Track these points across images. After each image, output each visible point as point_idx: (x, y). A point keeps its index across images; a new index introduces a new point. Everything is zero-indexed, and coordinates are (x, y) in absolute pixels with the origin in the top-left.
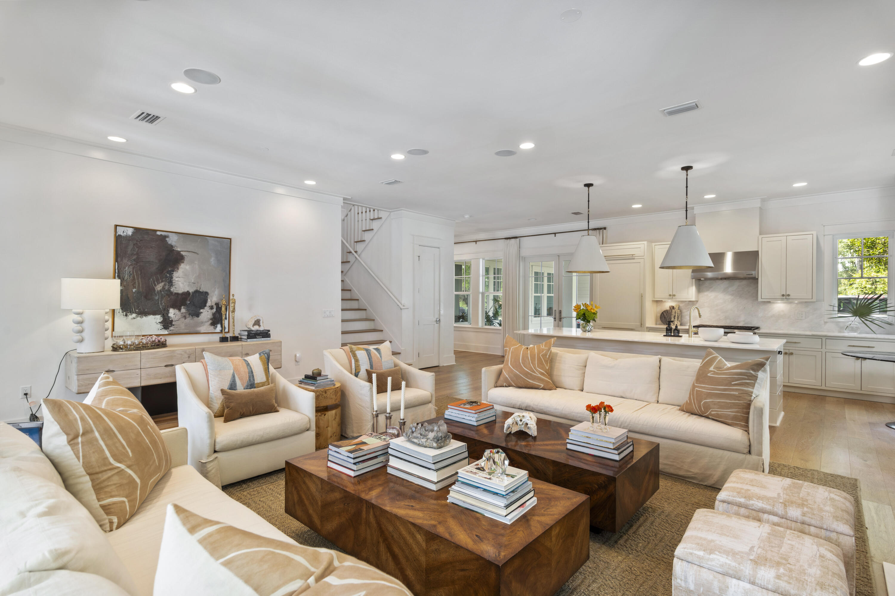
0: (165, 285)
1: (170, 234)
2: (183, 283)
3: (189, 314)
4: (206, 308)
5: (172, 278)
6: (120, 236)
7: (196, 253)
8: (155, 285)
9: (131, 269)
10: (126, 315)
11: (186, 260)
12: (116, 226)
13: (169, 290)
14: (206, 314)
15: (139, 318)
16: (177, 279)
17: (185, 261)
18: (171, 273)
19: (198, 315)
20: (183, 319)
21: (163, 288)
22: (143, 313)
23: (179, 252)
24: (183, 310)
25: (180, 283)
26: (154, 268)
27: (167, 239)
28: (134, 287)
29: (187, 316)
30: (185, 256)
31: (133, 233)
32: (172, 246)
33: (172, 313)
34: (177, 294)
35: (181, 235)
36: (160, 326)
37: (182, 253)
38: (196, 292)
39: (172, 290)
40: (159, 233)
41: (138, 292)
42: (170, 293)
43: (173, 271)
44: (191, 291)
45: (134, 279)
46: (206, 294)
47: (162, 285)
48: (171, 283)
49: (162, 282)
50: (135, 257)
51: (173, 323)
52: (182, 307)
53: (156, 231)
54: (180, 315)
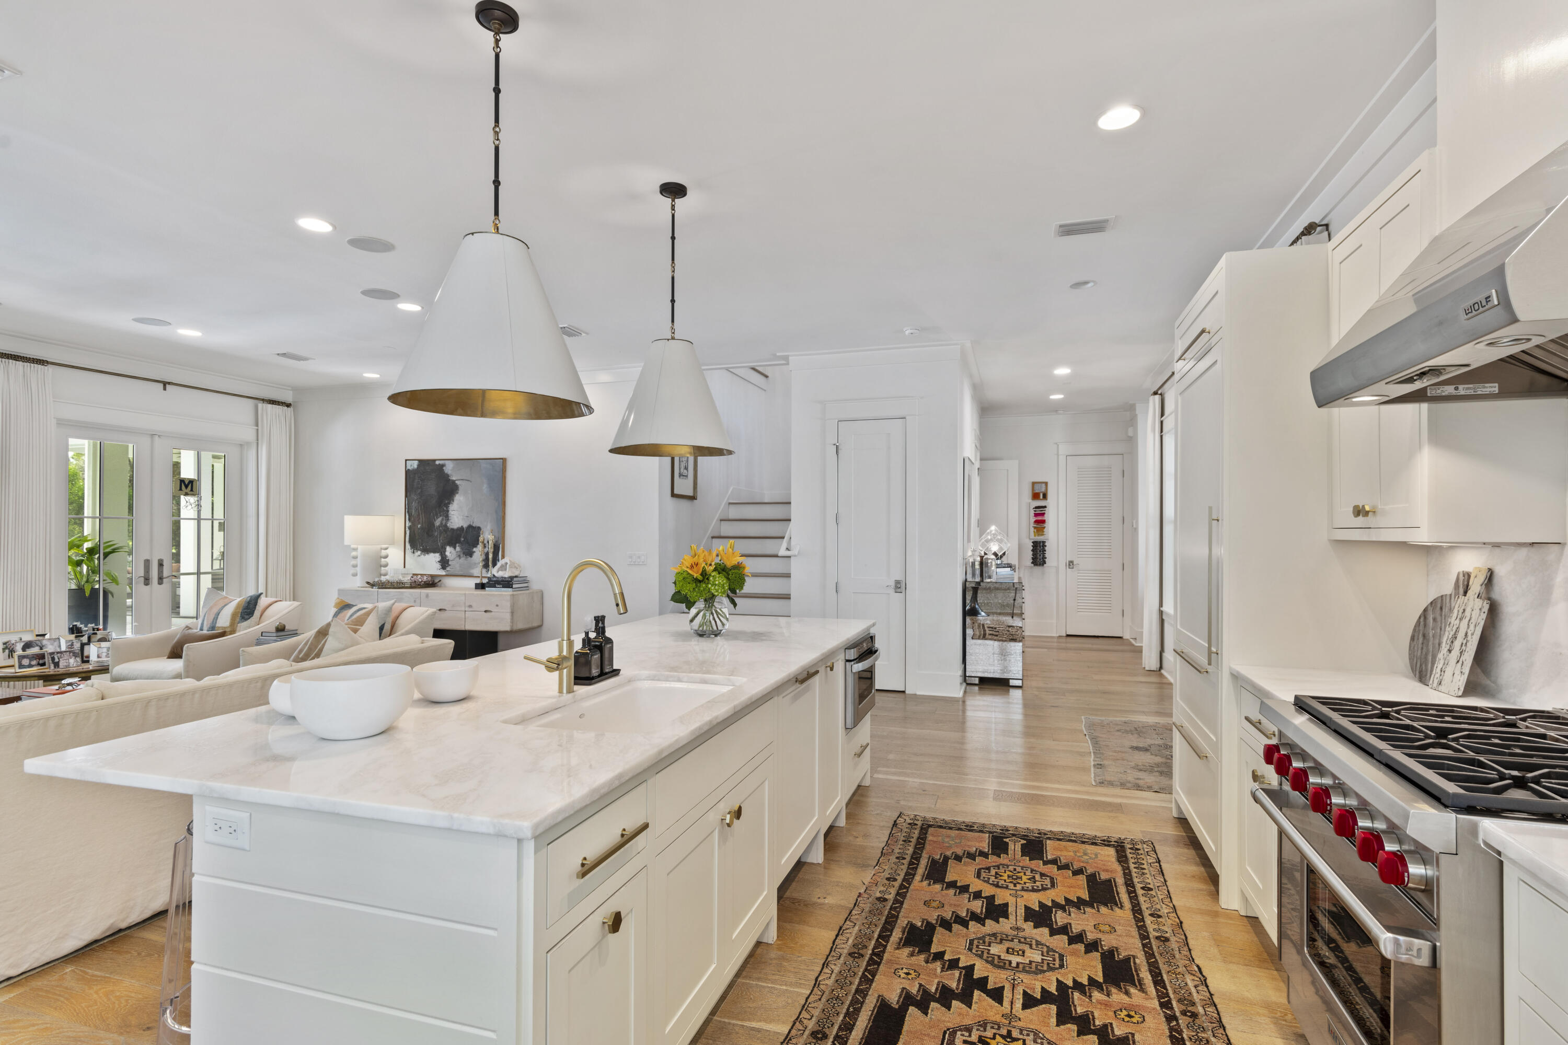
0: (443, 519)
1: (447, 462)
2: (457, 518)
3: (464, 553)
4: (478, 546)
5: (448, 511)
6: (409, 470)
7: (468, 481)
8: (435, 520)
9: (416, 504)
10: (414, 553)
11: (460, 488)
12: (406, 460)
13: (446, 526)
14: (478, 552)
15: (422, 556)
16: (452, 513)
17: (459, 492)
18: (447, 505)
19: (470, 554)
20: (458, 559)
21: (441, 523)
22: (426, 551)
23: (454, 482)
24: (458, 549)
25: (455, 517)
26: (434, 501)
27: (444, 468)
28: (419, 523)
29: (462, 555)
30: (460, 487)
31: (418, 465)
32: (448, 476)
33: (449, 551)
34: (453, 529)
35: (455, 462)
36: (438, 566)
37: (456, 482)
38: (470, 527)
39: (448, 525)
40: (437, 463)
41: (422, 528)
42: (445, 528)
43: (449, 503)
44: (465, 526)
45: (419, 515)
46: (479, 528)
47: (440, 519)
48: (447, 517)
49: (440, 516)
50: (419, 491)
51: (450, 563)
52: (457, 545)
53: (434, 461)
54: (455, 554)
